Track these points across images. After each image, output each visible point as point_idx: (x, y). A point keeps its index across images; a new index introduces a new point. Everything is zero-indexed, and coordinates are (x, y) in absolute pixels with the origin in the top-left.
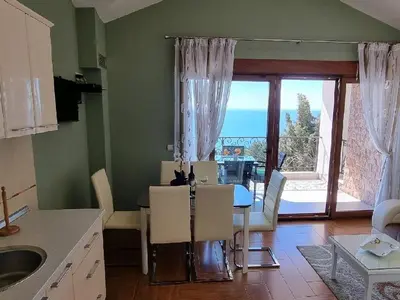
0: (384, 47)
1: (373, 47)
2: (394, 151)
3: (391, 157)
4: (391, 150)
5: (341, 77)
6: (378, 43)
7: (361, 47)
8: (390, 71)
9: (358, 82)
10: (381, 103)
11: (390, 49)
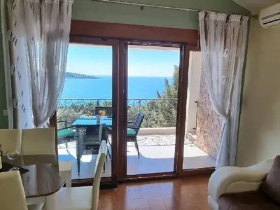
0: (222, 17)
1: (212, 16)
2: (232, 115)
3: (230, 121)
4: (229, 114)
5: (185, 44)
6: (217, 13)
7: (201, 15)
8: (228, 40)
9: (199, 50)
10: (220, 68)
11: (228, 19)
